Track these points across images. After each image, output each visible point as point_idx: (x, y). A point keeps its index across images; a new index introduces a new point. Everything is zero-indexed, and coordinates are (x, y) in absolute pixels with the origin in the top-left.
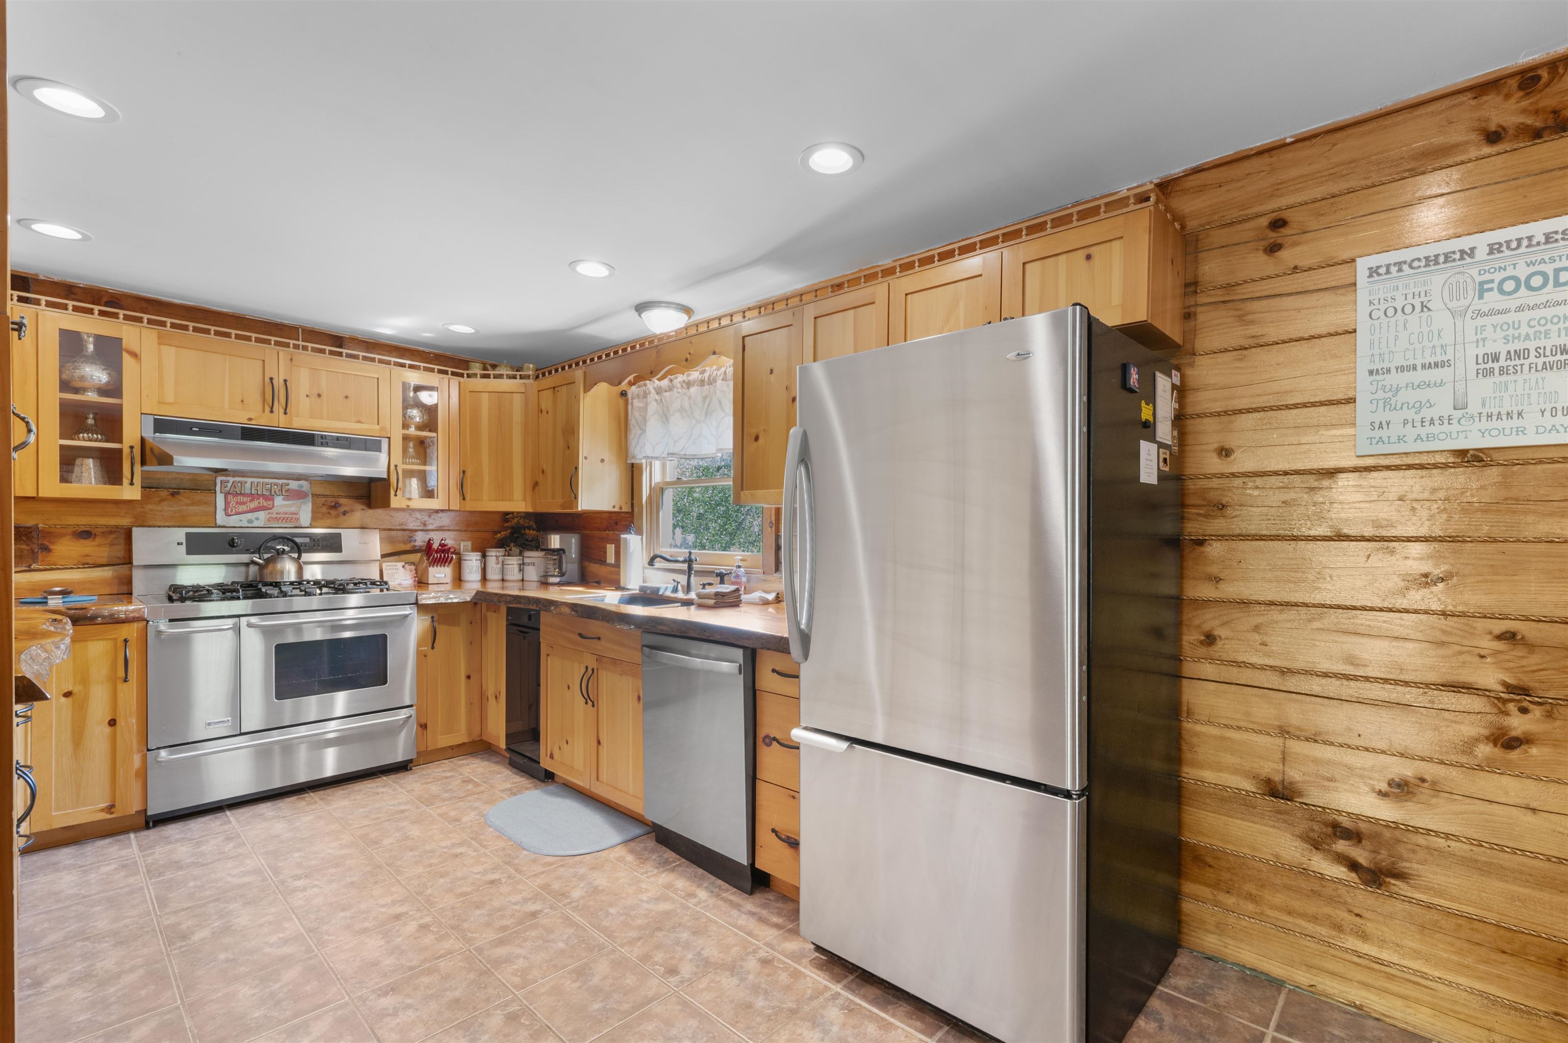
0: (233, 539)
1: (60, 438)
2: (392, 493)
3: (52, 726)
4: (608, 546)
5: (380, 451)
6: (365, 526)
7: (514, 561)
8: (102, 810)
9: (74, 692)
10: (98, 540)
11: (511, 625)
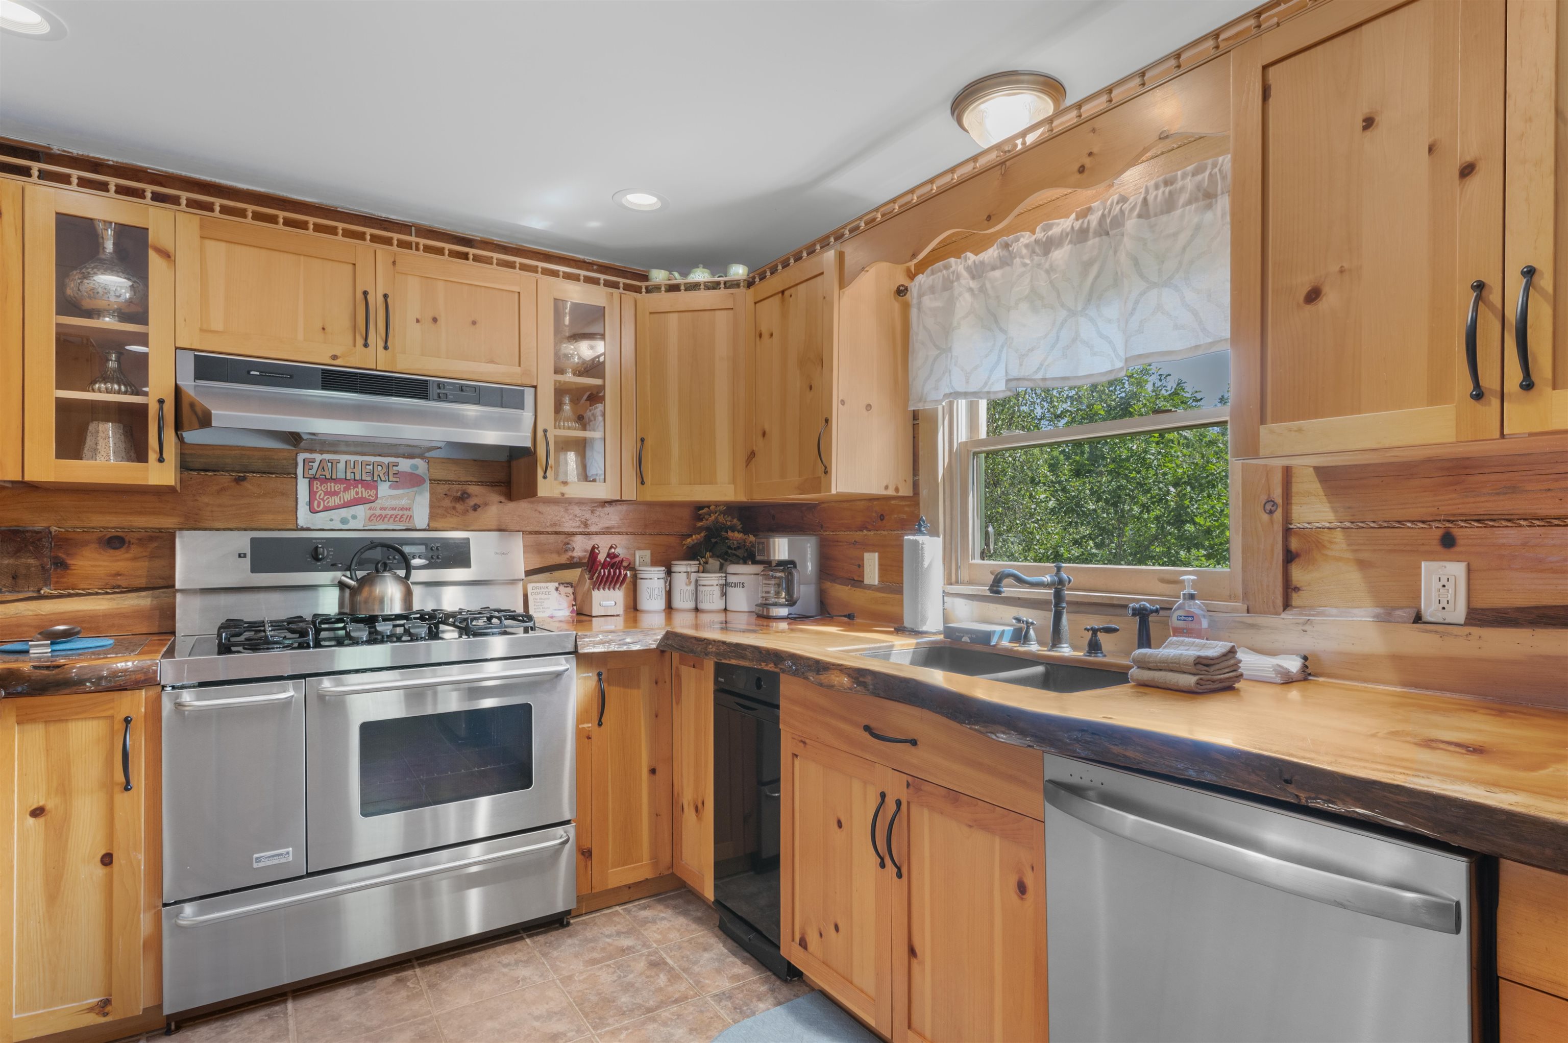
0: (317, 548)
1: (57, 388)
2: (540, 473)
3: (12, 867)
4: (867, 556)
5: (522, 407)
6: (503, 527)
7: (712, 580)
8: (91, 1009)
9: (48, 807)
10: (135, 551)
11: (720, 691)
